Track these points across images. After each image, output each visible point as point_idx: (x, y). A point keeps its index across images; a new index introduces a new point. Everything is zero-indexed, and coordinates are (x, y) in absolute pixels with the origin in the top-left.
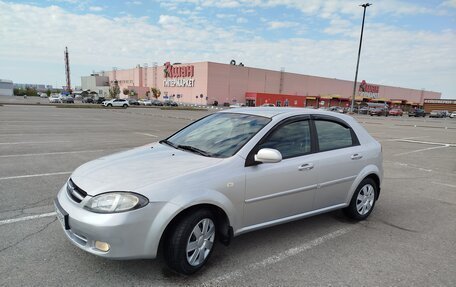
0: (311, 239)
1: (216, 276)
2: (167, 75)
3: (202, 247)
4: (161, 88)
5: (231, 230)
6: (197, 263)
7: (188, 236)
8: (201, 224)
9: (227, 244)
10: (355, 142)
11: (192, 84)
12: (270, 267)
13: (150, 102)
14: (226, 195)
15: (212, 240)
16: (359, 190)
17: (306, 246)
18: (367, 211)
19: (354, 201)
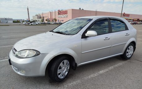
0: (108, 67)
1: (70, 83)
2: (59, 14)
3: (64, 71)
4: (57, 18)
5: (76, 64)
6: (63, 77)
7: (58, 67)
8: (64, 62)
9: (75, 70)
10: (127, 29)
11: (67, 17)
12: (92, 78)
13: (54, 23)
14: (73, 50)
15: (68, 68)
16: (127, 48)
17: (106, 70)
18: (130, 56)
19: (126, 52)
